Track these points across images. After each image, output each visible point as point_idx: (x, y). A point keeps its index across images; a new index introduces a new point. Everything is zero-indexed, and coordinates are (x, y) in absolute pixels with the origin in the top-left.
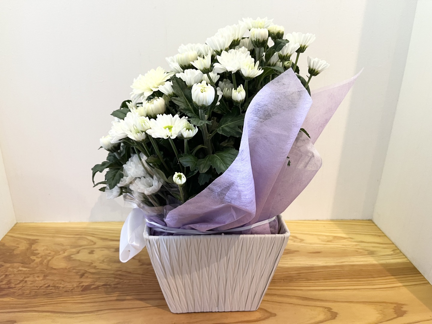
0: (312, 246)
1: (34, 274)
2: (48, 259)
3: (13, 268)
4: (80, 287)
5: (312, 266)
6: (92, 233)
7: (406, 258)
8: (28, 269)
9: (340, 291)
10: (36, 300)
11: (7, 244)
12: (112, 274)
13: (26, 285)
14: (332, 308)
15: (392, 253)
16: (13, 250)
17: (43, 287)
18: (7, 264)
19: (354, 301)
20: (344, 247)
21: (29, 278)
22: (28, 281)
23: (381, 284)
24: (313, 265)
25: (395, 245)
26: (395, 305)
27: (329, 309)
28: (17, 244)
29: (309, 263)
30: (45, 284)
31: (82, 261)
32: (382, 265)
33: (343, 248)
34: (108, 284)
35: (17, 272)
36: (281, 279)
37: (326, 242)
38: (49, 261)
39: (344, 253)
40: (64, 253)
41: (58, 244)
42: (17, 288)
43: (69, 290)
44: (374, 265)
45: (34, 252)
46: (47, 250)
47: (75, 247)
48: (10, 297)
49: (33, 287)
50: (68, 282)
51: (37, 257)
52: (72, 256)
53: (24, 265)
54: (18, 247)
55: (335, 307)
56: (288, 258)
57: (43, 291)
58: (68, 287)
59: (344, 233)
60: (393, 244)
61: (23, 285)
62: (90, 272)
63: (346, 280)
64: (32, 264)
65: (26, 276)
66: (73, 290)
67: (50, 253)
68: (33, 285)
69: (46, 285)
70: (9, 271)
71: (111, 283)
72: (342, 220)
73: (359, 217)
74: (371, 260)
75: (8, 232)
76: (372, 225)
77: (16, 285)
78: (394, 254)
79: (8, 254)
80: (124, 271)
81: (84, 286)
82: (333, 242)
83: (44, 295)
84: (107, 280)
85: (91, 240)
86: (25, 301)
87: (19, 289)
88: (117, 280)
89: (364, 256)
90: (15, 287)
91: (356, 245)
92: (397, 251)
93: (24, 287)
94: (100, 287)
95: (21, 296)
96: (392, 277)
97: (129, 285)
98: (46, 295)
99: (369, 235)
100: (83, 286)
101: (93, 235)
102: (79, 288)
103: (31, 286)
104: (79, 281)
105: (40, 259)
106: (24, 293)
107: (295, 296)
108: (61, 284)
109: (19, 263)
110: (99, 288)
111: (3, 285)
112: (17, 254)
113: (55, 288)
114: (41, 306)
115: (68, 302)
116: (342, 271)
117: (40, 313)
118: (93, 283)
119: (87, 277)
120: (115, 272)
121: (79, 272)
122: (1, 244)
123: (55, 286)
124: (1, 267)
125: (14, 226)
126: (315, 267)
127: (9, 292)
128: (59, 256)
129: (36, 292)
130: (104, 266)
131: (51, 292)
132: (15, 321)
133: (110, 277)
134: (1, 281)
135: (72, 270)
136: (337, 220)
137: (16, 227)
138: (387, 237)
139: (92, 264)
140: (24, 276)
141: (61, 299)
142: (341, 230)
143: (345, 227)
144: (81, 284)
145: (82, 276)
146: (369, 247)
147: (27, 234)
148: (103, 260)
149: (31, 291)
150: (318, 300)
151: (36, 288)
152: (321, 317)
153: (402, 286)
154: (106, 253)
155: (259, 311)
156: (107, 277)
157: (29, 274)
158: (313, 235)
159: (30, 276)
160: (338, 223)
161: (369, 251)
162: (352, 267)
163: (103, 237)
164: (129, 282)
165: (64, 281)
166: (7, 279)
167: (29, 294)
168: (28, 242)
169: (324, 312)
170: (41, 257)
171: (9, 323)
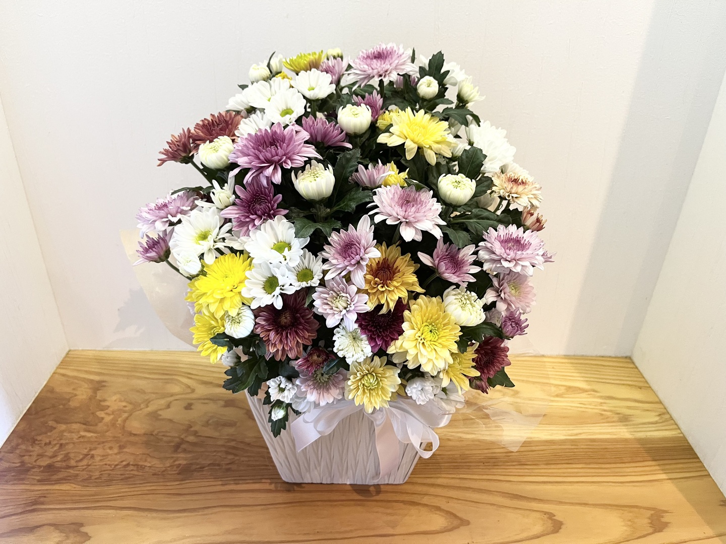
0: (531, 404)
1: (103, 442)
2: (123, 417)
3: (71, 432)
4: (175, 467)
5: (529, 440)
6: (189, 371)
7: (679, 429)
8: (95, 435)
9: (569, 484)
10: (111, 488)
11: (57, 390)
12: (223, 446)
13: (93, 462)
14: (555, 514)
15: (657, 419)
16: (69, 400)
17: (119, 467)
18: (61, 425)
19: (588, 502)
20: (581, 407)
21: (97, 450)
22: (95, 456)
23: (633, 474)
24: (531, 438)
25: (664, 406)
26: (653, 512)
27: (551, 516)
28: (74, 389)
29: (525, 435)
30: (122, 462)
31: (175, 423)
32: (640, 441)
33: (580, 409)
34: (217, 462)
35: (77, 439)
36: (481, 462)
37: (554, 397)
38: (125, 420)
39: (581, 419)
40: (147, 406)
41: (138, 391)
42: (79, 467)
43: (159, 472)
44: (626, 440)
46: (121, 401)
47: (164, 396)
48: (70, 483)
49: (104, 466)
50: (158, 459)
51: (106, 414)
52: (160, 412)
53: (88, 427)
54: (76, 395)
55: (560, 512)
57: (119, 473)
58: (157, 467)
59: (582, 381)
60: (661, 402)
61: (88, 463)
62: (188, 442)
63: (580, 466)
64: (100, 425)
65: (92, 446)
66: (165, 473)
67: (125, 407)
68: (104, 463)
69: (124, 463)
70: (65, 437)
71: (222, 461)
72: (583, 356)
73: (612, 354)
74: (623, 432)
75: (57, 368)
76: (631, 368)
78: (661, 421)
79: (61, 407)
80: (240, 442)
81: (181, 466)
82: (565, 398)
83: (122, 480)
84: (214, 456)
85: (187, 384)
86: (93, 490)
87: (83, 470)
88: (230, 457)
89: (611, 424)
90: (77, 466)
91: (601, 403)
92: (666, 417)
93: (89, 466)
94: (205, 467)
95: (87, 481)
96: (654, 463)
97: (249, 466)
98: (126, 479)
99: (624, 384)
100: (180, 464)
101: (188, 375)
102: (174, 470)
103: (101, 463)
104: (172, 457)
105: (112, 417)
106: (91, 476)
107: (500, 492)
108: (146, 461)
109: (80, 423)
110: (205, 469)
111: (56, 462)
112: (75, 408)
113: (137, 468)
114: (119, 498)
115: (159, 492)
116: (575, 450)
117: (118, 511)
118: (194, 461)
119: (185, 451)
120: (226, 442)
121: (172, 442)
122: (48, 389)
123: (137, 465)
124: (52, 431)
125: (65, 357)
126: (533, 441)
127: (69, 474)
128: (140, 412)
129: (109, 474)
130: (209, 432)
131: (132, 475)
132: (82, 525)
133: (218, 452)
134: (54, 456)
135: (161, 437)
136: (574, 356)
137: (69, 357)
138: (652, 390)
139: (191, 427)
140: (88, 446)
141: (148, 487)
142: (578, 375)
143: (586, 370)
144: (177, 463)
145: (177, 448)
146: (622, 407)
147: (87, 372)
148: (207, 422)
149: (101, 473)
150: (535, 499)
151: (109, 468)
152: (537, 529)
153: (667, 479)
154: (212, 408)
155: (445, 515)
156: (215, 451)
157: (97, 443)
158: (534, 383)
159: (98, 446)
160: (576, 361)
161: (621, 416)
162: (592, 443)
163: (206, 379)
164: (248, 461)
165: (150, 456)
166: (64, 452)
167: (100, 478)
168: (90, 386)
169: (542, 519)
170: (113, 412)
171: (74, 526)
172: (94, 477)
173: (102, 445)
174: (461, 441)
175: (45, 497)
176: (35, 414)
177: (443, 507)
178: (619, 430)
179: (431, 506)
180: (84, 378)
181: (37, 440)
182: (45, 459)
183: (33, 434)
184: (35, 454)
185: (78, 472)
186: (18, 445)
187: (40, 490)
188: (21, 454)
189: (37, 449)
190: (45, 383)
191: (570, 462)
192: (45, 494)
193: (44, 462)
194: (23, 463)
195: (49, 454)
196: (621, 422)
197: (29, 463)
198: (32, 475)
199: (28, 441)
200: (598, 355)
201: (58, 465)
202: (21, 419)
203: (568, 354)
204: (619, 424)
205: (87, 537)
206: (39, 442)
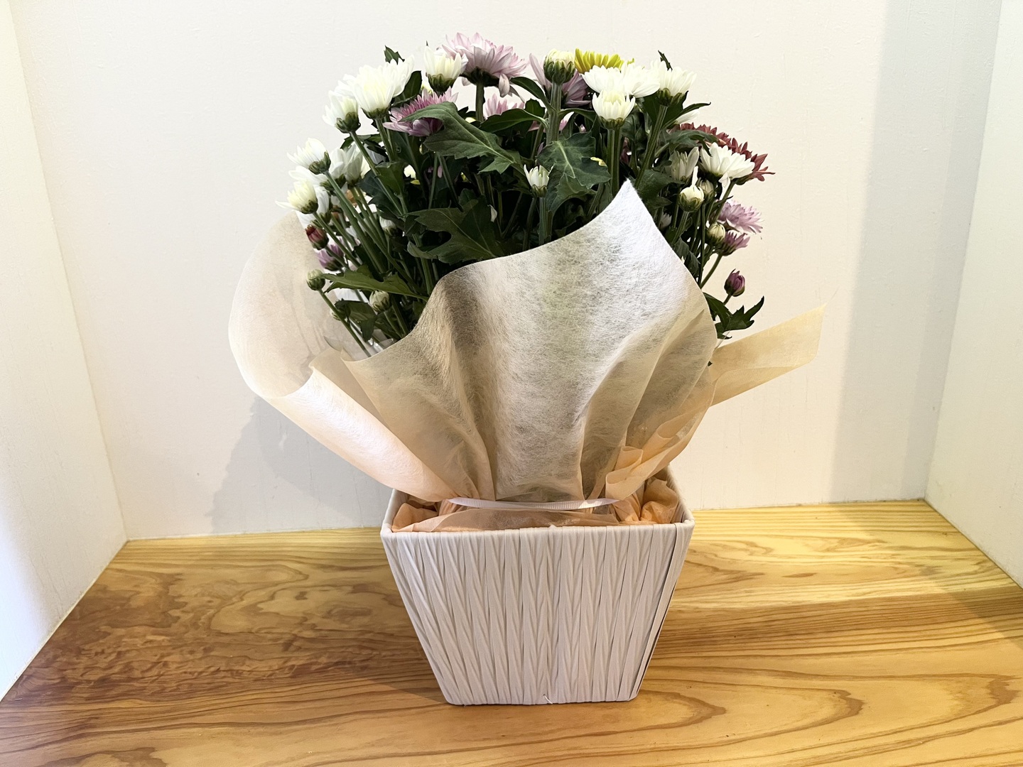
0: (793, 563)
1: (180, 646)
2: (208, 614)
3: (133, 637)
4: (287, 669)
5: (797, 604)
6: (298, 554)
7: (1010, 578)
8: (168, 638)
10: (194, 701)
11: (112, 588)
12: (353, 639)
13: (167, 671)
14: (850, 692)
15: (976, 568)
16: (129, 599)
17: (204, 674)
18: (118, 629)
19: (897, 675)
20: (866, 562)
21: (171, 657)
22: (170, 664)
23: (953, 636)
24: (798, 602)
25: (983, 553)
26: (992, 680)
27: (844, 695)
28: (135, 586)
29: (790, 599)
30: (209, 668)
31: (283, 616)
32: (956, 595)
33: (864, 564)
34: (348, 660)
35: (142, 645)
36: (730, 636)
37: (823, 551)
38: (210, 619)
39: (867, 575)
40: (242, 600)
41: (227, 582)
42: (147, 679)
43: (264, 676)
44: (937, 596)
45: (176, 600)
46: (203, 595)
47: (265, 586)
48: (135, 699)
49: (183, 675)
50: (260, 660)
51: (183, 612)
52: (260, 606)
53: (158, 629)
54: (138, 593)
55: (856, 689)
56: (743, 590)
57: (206, 681)
58: (260, 671)
59: (863, 530)
60: (977, 549)
61: (159, 672)
62: (303, 638)
63: (874, 631)
64: (175, 625)
65: (165, 652)
66: (273, 677)
67: (210, 602)
68: (184, 670)
69: (212, 669)
70: (124, 644)
71: (353, 658)
72: (856, 502)
73: (895, 494)
74: (931, 587)
75: (111, 563)
76: (928, 511)
78: (981, 570)
79: (118, 607)
80: (379, 633)
81: (296, 667)
82: (840, 552)
83: (210, 689)
84: (343, 652)
85: (297, 570)
86: (170, 704)
87: (153, 681)
88: (365, 652)
89: (914, 578)
90: (143, 678)
91: (893, 555)
92: (987, 563)
93: (162, 675)
94: (330, 667)
95: (160, 694)
96: (981, 621)
97: (394, 661)
98: (215, 689)
99: (921, 531)
100: (293, 666)
101: (299, 559)
102: (286, 672)
103: (178, 672)
104: (282, 658)
105: (191, 615)
106: (165, 688)
107: (764, 670)
108: (244, 664)
109: (145, 625)
110: (329, 669)
111: (113, 674)
112: (139, 608)
113: (232, 674)
114: (206, 712)
115: (265, 701)
116: (866, 613)
117: (207, 729)
118: (314, 660)
119: (299, 649)
120: (359, 635)
121: (278, 639)
122: (99, 588)
123: (231, 670)
124: (105, 637)
125: (122, 549)
126: (802, 606)
127: (131, 688)
128: (231, 607)
129: (191, 684)
130: (332, 624)
131: (225, 684)
132: (153, 750)
133: (349, 647)
134: (109, 667)
135: (265, 635)
136: (844, 502)
137: (127, 549)
138: (962, 535)
139: (306, 620)
140: (160, 652)
141: (249, 697)
142: (854, 523)
143: (866, 518)
144: (290, 664)
145: (287, 646)
146: (925, 559)
147: (153, 565)
148: (329, 612)
149: (180, 683)
150: (816, 676)
152: (827, 711)
153: (1006, 638)
154: (335, 594)
155: (687, 703)
156: (343, 647)
157: (171, 648)
158: (792, 537)
159: (173, 651)
160: (848, 509)
161: (923, 568)
162: (889, 603)
163: (323, 562)
164: (393, 655)
165: (250, 659)
166: (122, 662)
167: (177, 689)
168: (159, 581)
169: (830, 699)
170: (193, 610)
171: (141, 752)
172: (170, 689)
173: (179, 649)
174: (698, 612)
175: (97, 718)
176: (80, 619)
177: (682, 693)
178: (925, 585)
179: (666, 693)
180: (151, 572)
181: (83, 650)
182: (95, 671)
183: (78, 642)
184: (81, 666)
185: (146, 685)
186: (55, 657)
187: (89, 710)
188: (61, 668)
189: (84, 661)
190: (93, 582)
191: (860, 627)
192: (97, 714)
193: (94, 676)
194: (63, 679)
195: (103, 666)
196: (925, 575)
197: (73, 678)
198: (77, 693)
199: (71, 651)
200: (879, 499)
201: (114, 677)
202: (60, 626)
203: (836, 500)
204: (922, 577)
205: (161, 764)
206: (87, 652)
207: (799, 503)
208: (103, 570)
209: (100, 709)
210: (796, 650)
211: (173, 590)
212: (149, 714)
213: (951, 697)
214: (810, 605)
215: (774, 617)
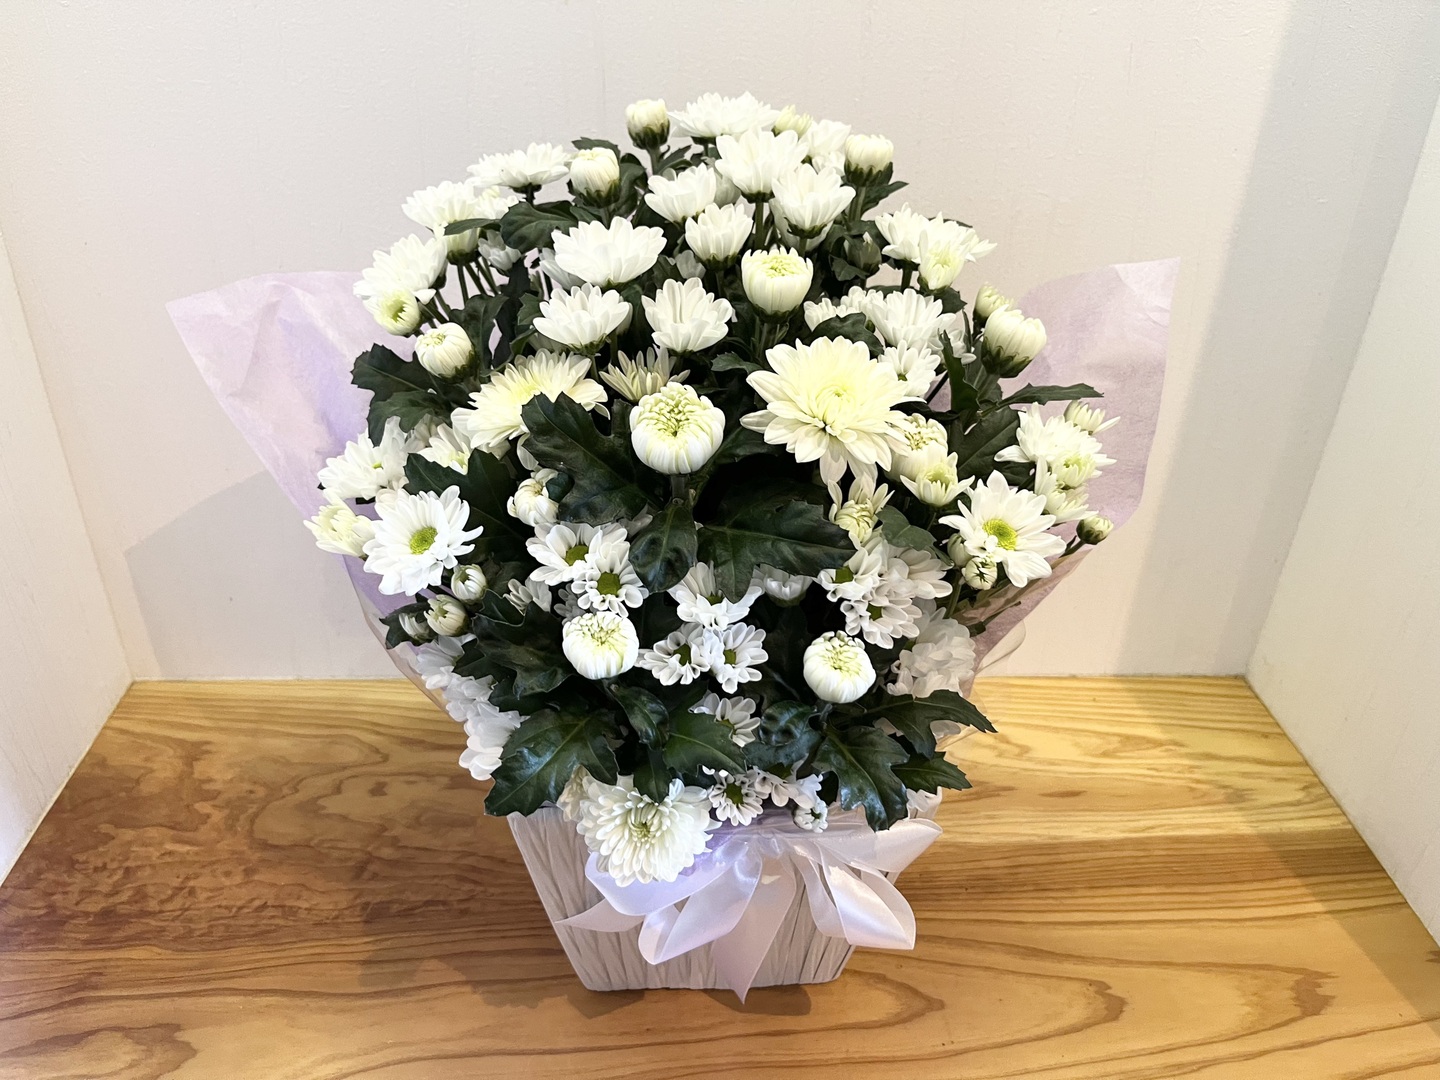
0: (1055, 772)
1: (213, 863)
2: (249, 811)
3: (145, 845)
4: (358, 908)
5: (1055, 841)
6: (375, 719)
7: (1344, 814)
8: (196, 849)
9: (1135, 926)
10: (232, 953)
11: (113, 761)
12: (450, 865)
13: (195, 903)
14: (1111, 985)
15: (1300, 796)
16: (138, 782)
17: (246, 910)
18: (125, 831)
19: (1175, 961)
20: (1152, 777)
21: (200, 879)
22: (199, 891)
23: (1258, 903)
24: (1055, 838)
25: (1313, 770)
26: (1301, 976)
27: (1102, 988)
28: (147, 759)
29: (1045, 832)
30: (253, 900)
31: (354, 821)
32: (1267, 838)
33: (1149, 780)
34: (441, 898)
35: (159, 858)
36: (961, 887)
37: (1096, 756)
38: (253, 819)
39: (1152, 798)
40: (297, 791)
41: (274, 761)
42: (166, 914)
44: (1240, 839)
46: (242, 780)
47: (328, 771)
48: (152, 945)
49: (217, 910)
50: (323, 893)
51: (214, 806)
52: (321, 802)
53: (180, 833)
54: (151, 771)
55: (1119, 981)
56: (983, 813)
57: (247, 922)
58: (323, 910)
59: (1155, 724)
60: (1306, 764)
61: (184, 904)
62: (379, 859)
63: (1153, 890)
64: (203, 828)
65: (190, 872)
66: (340, 921)
67: (251, 792)
68: (216, 904)
69: (257, 903)
70: (133, 854)
71: (450, 895)
72: (1151, 676)
73: (1205, 667)
74: (1234, 823)
75: (111, 718)
76: (1246, 697)
77: (162, 902)
78: (1307, 800)
79: (123, 794)
80: (484, 857)
81: (372, 906)
82: (1120, 758)
83: (254, 936)
84: (436, 885)
85: (372, 746)
86: (197, 957)
87: (175, 919)
88: (467, 887)
89: (1212, 808)
90: (161, 912)
91: (1191, 768)
92: (1317, 791)
93: (187, 909)
94: (417, 908)
95: (184, 940)
96: (1297, 881)
97: (505, 903)
98: (262, 936)
99: (1233, 730)
100: (368, 904)
101: (376, 727)
102: (356, 913)
103: (209, 905)
104: (351, 890)
105: (226, 812)
106: (191, 931)
107: (1002, 944)
108: (299, 898)
109: (161, 825)
110: (417, 911)
111: (121, 904)
112: (152, 797)
113: (283, 912)
114: (248, 972)
115: (329, 959)
116: (1143, 860)
117: (249, 999)
118: (395, 896)
119: (375, 876)
120: (458, 858)
121: (349, 859)
122: (95, 760)
123: (283, 907)
124: (107, 843)
125: (125, 696)
126: (1064, 843)
127: (146, 928)
128: (282, 802)
129: (227, 927)
130: (421, 838)
131: (273, 927)
132: (178, 1028)
133: (443, 877)
134: (115, 892)
135: (326, 851)
136: (1134, 675)
137: (134, 697)
138: (1289, 740)
139: (386, 830)
140: (184, 871)
141: (304, 950)
142: (1147, 713)
143: (1161, 704)
144: (362, 900)
145: (360, 870)
146: (1231, 775)
147: (172, 725)
148: (417, 818)
149: (212, 923)
150: (1068, 957)
151: (225, 912)
152: (1076, 1013)
153: (1326, 913)
154: (424, 791)
155: (894, 991)
156: (435, 877)
157: (198, 865)
158: (1056, 730)
159: (202, 871)
160: (1139, 686)
161: (1230, 791)
162: (1176, 846)
163: (409, 735)
164: (504, 894)
165: (308, 889)
166: (134, 885)
167: (209, 933)
168: (179, 752)
169: (1085, 995)
170: (228, 803)
171: (160, 1032)
172: (198, 933)
173: (210, 868)
175: (101, 974)
176: (71, 811)
177: (890, 976)
178: (1227, 819)
179: (868, 973)
180: (168, 738)
181: (77, 861)
182: (94, 898)
183: (69, 849)
184: (75, 889)
185: (165, 924)
186: (39, 872)
187: (89, 961)
188: (48, 891)
189: (78, 881)
190: (87, 749)
191: (1135, 882)
192: (100, 968)
193: (93, 906)
194: (52, 908)
195: (104, 888)
196: (1231, 803)
197: (65, 908)
198: (71, 931)
199: (60, 863)
200: (1183, 672)
201: (123, 910)
202: (42, 823)
203: (1125, 672)
204: (1227, 806)
205: (189, 1051)
206: (83, 866)
207: (1074, 672)
208: (100, 729)
209: (103, 960)
210: (1045, 915)
211: (201, 769)
212: (172, 970)
213: (1243, 1001)
214: (1071, 843)
215: (1023, 860)
